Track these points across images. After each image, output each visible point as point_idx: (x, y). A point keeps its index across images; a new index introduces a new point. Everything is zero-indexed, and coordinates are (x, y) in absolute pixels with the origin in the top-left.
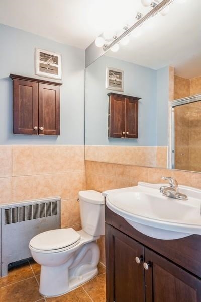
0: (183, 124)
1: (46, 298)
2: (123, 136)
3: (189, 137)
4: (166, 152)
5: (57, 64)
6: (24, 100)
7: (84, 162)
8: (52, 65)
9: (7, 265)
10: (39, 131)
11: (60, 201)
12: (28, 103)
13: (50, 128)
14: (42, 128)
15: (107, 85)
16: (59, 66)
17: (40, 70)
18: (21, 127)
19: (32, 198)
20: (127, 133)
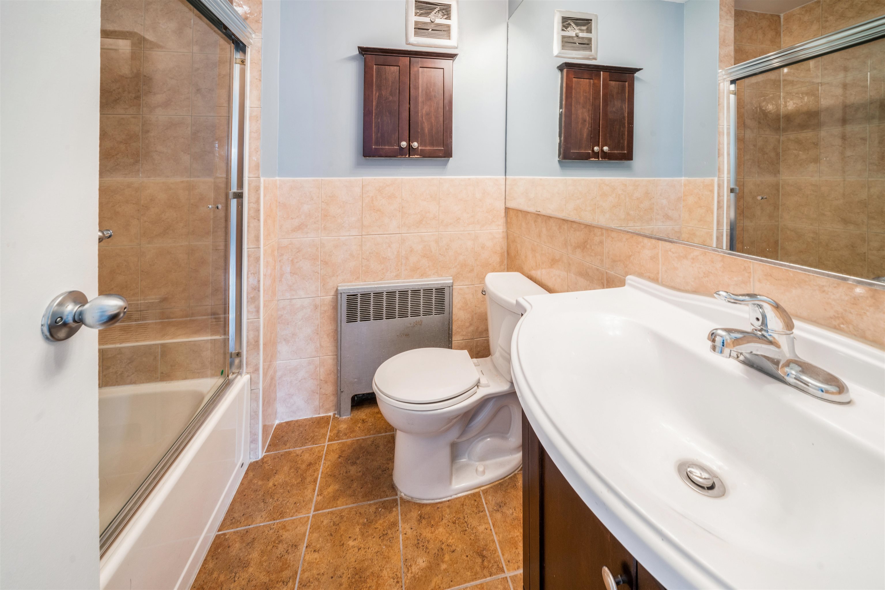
0: (760, 123)
1: (401, 498)
2: (596, 155)
3: (778, 154)
4: (712, 191)
5: (449, 18)
6: (384, 93)
7: (503, 211)
8: (438, 21)
9: (351, 396)
10: (410, 150)
11: (451, 287)
12: (391, 98)
13: (432, 144)
14: (415, 145)
15: (556, 47)
16: (453, 22)
17: (416, 34)
18: (377, 143)
19: (398, 276)
20: (606, 148)
